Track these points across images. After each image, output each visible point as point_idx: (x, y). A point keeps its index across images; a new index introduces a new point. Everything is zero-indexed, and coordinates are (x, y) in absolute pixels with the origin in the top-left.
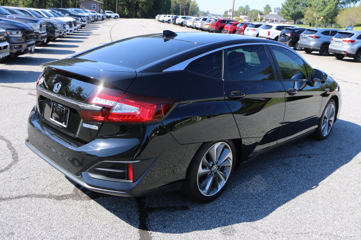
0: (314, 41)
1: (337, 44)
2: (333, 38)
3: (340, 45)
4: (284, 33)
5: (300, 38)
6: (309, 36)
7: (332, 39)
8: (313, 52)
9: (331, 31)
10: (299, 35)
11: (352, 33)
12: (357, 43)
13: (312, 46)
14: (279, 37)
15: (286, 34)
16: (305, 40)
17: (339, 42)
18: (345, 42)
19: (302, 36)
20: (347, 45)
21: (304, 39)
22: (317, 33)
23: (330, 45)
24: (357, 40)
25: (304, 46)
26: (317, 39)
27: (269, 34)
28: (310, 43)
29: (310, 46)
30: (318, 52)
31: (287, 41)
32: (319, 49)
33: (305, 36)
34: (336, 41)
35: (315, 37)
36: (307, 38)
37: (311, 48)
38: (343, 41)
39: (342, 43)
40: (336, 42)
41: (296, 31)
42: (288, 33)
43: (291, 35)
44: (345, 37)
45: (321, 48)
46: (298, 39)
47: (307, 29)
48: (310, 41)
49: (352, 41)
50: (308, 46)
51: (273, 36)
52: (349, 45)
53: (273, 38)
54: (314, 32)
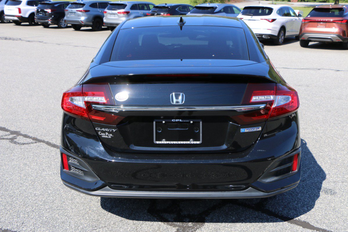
0: (85, 16)
1: (112, 17)
2: (106, 10)
3: (116, 17)
4: (42, 9)
5: (66, 13)
6: (77, 11)
7: (106, 12)
8: (82, 28)
9: (98, 3)
10: (64, 11)
11: (125, 4)
12: (132, 13)
13: (83, 22)
14: (36, 14)
15: (45, 10)
16: (73, 15)
17: (114, 14)
18: (121, 14)
19: (68, 11)
20: (123, 17)
21: (71, 15)
22: (85, 5)
23: (104, 18)
24: (131, 11)
25: (72, 22)
26: (87, 13)
27: (20, 12)
28: (80, 18)
29: (81, 22)
30: (90, 28)
31: (49, 19)
32: (91, 24)
33: (72, 11)
34: (111, 13)
35: (84, 11)
36: (75, 13)
37: (83, 24)
38: (119, 13)
39: (118, 15)
40: (111, 15)
41: (56, 5)
42: (47, 9)
43: (52, 11)
44: (119, 9)
45: (93, 23)
46: (63, 15)
47: (72, 2)
48: (79, 16)
49: (127, 13)
50: (78, 21)
51: (25, 14)
52: (125, 17)
53: (27, 16)
54: (81, 6)
